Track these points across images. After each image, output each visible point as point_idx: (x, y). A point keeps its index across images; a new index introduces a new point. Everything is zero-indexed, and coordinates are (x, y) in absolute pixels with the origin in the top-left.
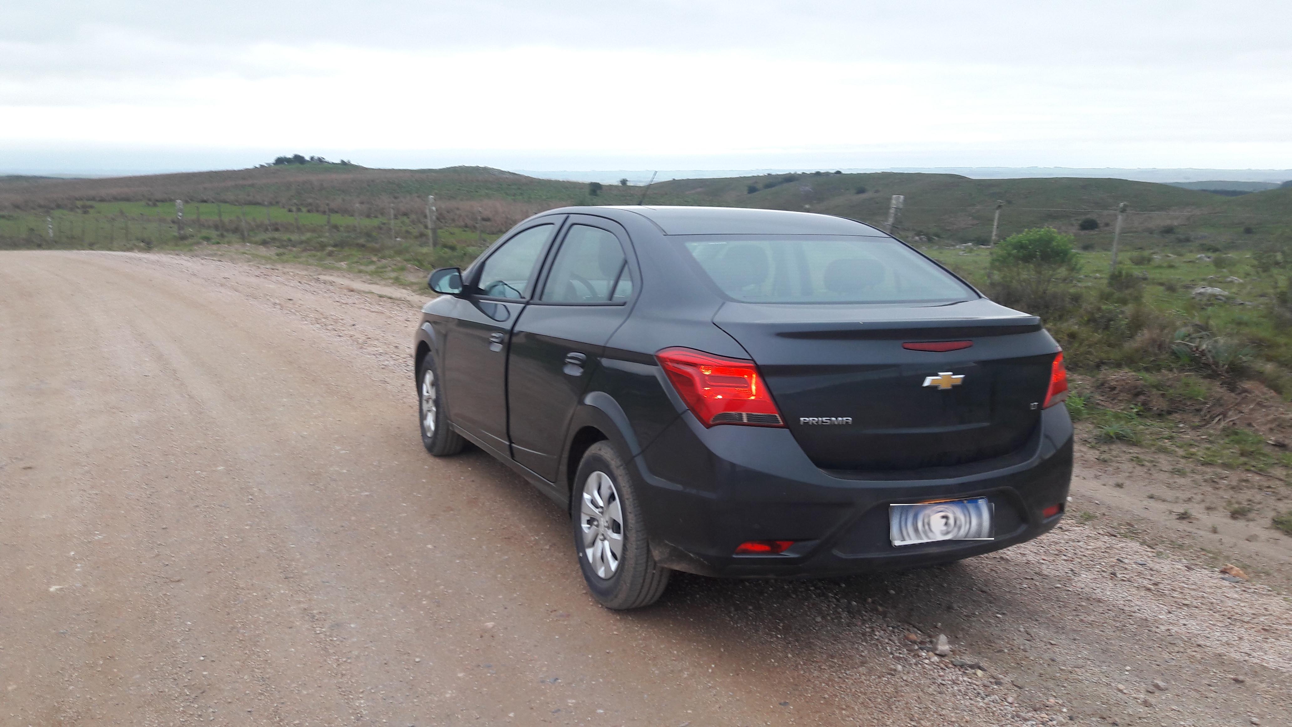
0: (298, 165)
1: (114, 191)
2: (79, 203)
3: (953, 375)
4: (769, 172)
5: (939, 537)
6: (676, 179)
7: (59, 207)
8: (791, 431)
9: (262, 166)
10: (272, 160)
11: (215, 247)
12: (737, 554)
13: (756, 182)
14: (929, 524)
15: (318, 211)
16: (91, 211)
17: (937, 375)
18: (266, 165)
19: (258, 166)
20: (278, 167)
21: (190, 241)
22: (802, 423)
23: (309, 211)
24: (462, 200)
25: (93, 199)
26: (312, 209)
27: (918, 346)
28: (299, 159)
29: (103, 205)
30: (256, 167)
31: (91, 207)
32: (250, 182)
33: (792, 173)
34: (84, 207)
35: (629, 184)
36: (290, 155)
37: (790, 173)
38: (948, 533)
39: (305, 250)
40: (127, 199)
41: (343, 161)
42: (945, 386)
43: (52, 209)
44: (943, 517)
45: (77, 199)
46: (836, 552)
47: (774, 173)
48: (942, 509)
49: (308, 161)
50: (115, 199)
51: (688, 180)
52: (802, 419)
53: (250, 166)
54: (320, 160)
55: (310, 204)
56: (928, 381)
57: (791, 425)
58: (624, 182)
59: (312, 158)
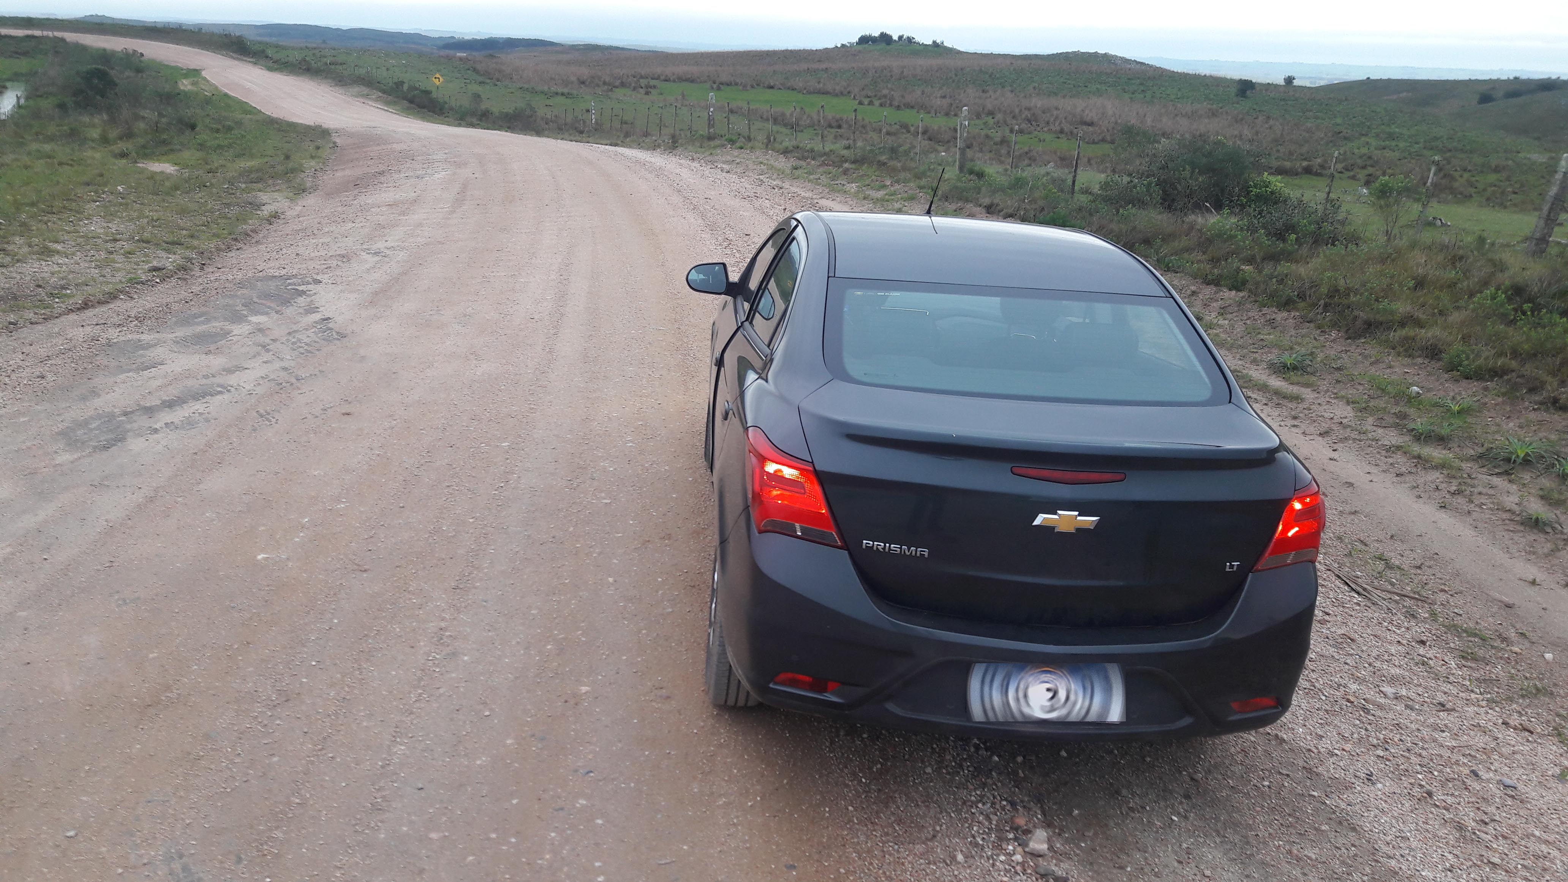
0: (883, 45)
1: (681, 69)
2: (643, 82)
3: (1079, 515)
4: (1518, 75)
5: (1039, 714)
6: (1372, 78)
7: (623, 85)
8: (850, 553)
9: (843, 45)
10: (855, 39)
11: (736, 152)
12: (776, 683)
13: (1493, 89)
14: (1026, 696)
15: (891, 105)
16: (653, 91)
17: (1055, 514)
18: (849, 45)
19: (839, 46)
20: (860, 47)
21: (717, 142)
22: (864, 547)
23: (881, 105)
24: (1064, 97)
25: (658, 78)
26: (887, 102)
27: (1031, 472)
28: (885, 38)
29: (668, 84)
30: (837, 47)
31: (655, 87)
32: (823, 66)
33: (1554, 77)
34: (648, 86)
35: (1296, 83)
36: (876, 34)
37: (1549, 79)
38: (1052, 709)
39: (823, 164)
40: (692, 81)
41: (934, 42)
42: (1063, 528)
43: (616, 87)
44: (1048, 690)
45: (642, 77)
46: (891, 706)
47: (1524, 77)
48: (1046, 679)
49: (895, 41)
50: (681, 79)
51: (1389, 81)
52: (865, 542)
53: (831, 45)
54: (910, 40)
55: (885, 96)
56: (1039, 520)
57: (850, 546)
58: (1289, 80)
59: (900, 38)
